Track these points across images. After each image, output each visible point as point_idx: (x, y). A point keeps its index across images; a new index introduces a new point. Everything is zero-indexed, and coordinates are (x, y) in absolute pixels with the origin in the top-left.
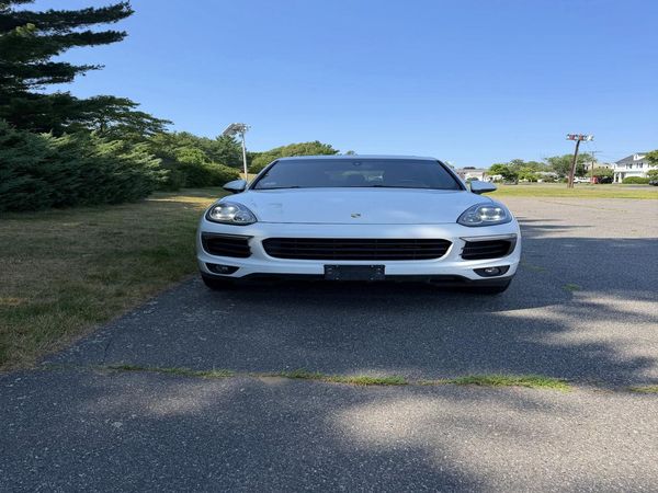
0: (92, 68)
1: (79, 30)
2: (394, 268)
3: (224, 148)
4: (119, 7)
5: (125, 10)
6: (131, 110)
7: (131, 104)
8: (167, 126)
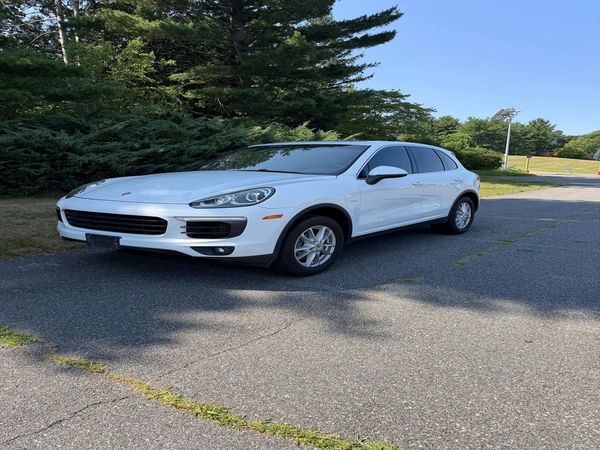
0: (370, 65)
1: (359, 35)
2: (129, 240)
3: (535, 131)
4: (388, 12)
5: (394, 14)
6: (402, 101)
7: (402, 97)
8: (432, 114)
